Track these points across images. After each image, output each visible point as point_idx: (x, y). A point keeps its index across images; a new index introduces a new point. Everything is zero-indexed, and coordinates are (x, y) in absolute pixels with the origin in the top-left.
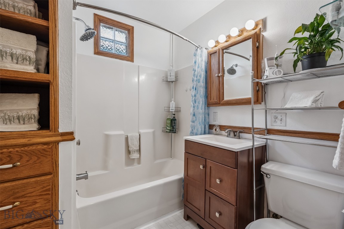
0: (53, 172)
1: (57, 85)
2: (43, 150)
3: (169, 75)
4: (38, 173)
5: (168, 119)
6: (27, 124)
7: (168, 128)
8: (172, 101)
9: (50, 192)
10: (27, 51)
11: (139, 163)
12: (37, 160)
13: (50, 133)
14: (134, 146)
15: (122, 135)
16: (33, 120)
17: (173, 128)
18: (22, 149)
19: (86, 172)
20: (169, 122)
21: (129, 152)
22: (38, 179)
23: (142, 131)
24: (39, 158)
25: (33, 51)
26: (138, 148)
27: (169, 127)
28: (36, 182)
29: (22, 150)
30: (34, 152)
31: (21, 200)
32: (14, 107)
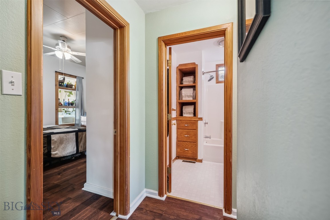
0: (196, 129)
1: (198, 103)
2: (194, 122)
4: (193, 129)
9: (195, 135)
10: (191, 94)
12: (193, 125)
13: (196, 118)
16: (192, 114)
18: (190, 121)
19: (210, 136)
28: (192, 131)
30: (192, 122)
31: (189, 135)
32: (188, 110)
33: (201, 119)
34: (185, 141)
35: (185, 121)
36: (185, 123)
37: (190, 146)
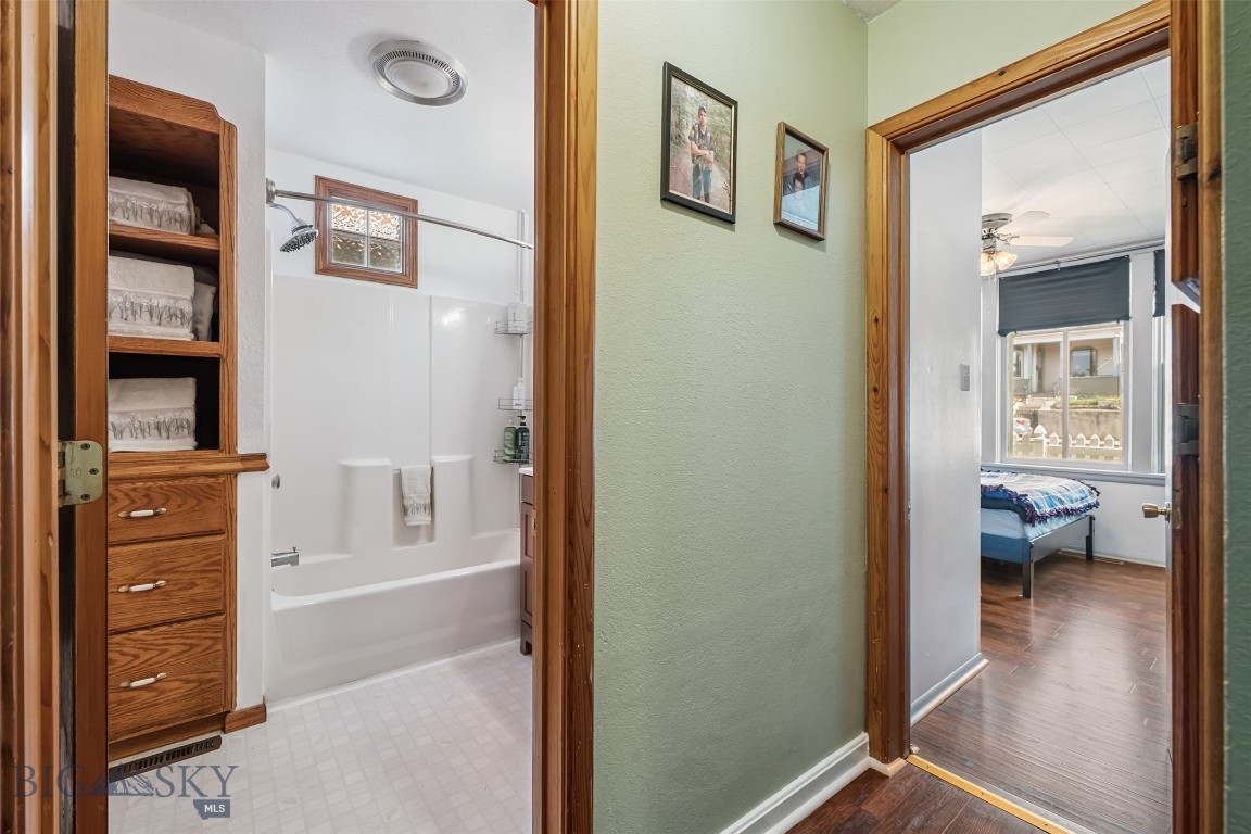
0: (225, 529)
1: (235, 362)
2: (208, 486)
3: (510, 318)
4: (200, 530)
5: (507, 429)
6: (174, 438)
7: (507, 451)
8: (519, 384)
9: (221, 568)
10: (176, 299)
11: (431, 538)
12: (198, 504)
13: (221, 456)
14: (417, 495)
15: (385, 467)
16: (186, 431)
17: (521, 451)
18: (170, 483)
19: (294, 549)
20: (510, 435)
21: (404, 511)
22: (199, 540)
23: (439, 459)
24: (200, 502)
25: (189, 298)
26: (428, 501)
27: (510, 449)
28: (195, 546)
29: (170, 486)
30: (190, 489)
31: (167, 577)
32: (151, 406)
33: (258, 462)
34: (126, 624)
35: (126, 486)
36: (127, 502)
37: (174, 650)
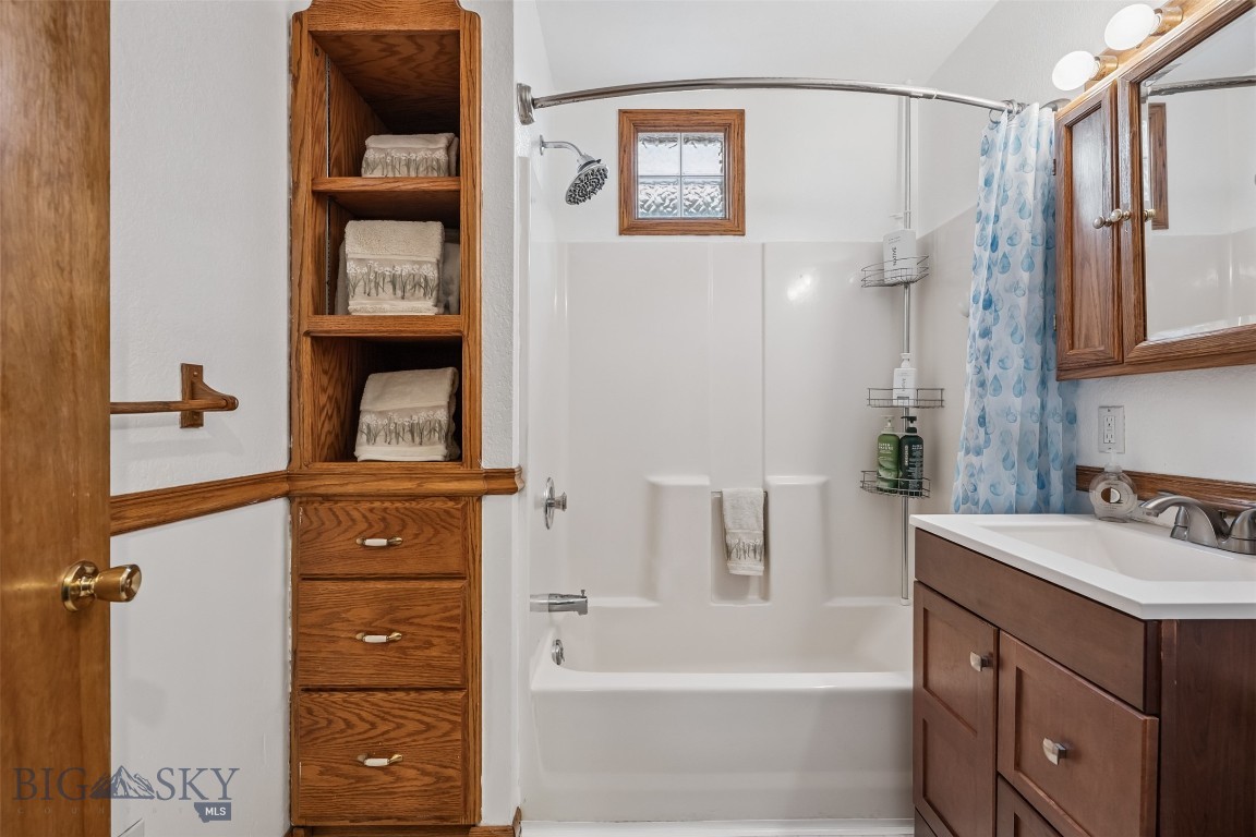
0: (466, 572)
1: (477, 343)
2: (445, 511)
3: (888, 256)
4: (436, 570)
5: (883, 438)
6: (426, 445)
7: (883, 474)
8: (903, 364)
9: (459, 626)
10: (420, 263)
11: (765, 595)
12: (434, 536)
13: (462, 470)
14: (745, 531)
15: (703, 488)
16: (437, 435)
17: (908, 475)
18: (407, 504)
19: (583, 591)
20: (889, 448)
21: (726, 552)
22: (436, 585)
23: (776, 480)
24: (437, 532)
25: (434, 260)
26: (760, 541)
27: (887, 470)
28: (432, 592)
29: (405, 508)
30: (427, 515)
31: (404, 628)
32: (406, 403)
33: (506, 481)
34: (363, 682)
35: (365, 506)
36: (364, 526)
37: (411, 726)
